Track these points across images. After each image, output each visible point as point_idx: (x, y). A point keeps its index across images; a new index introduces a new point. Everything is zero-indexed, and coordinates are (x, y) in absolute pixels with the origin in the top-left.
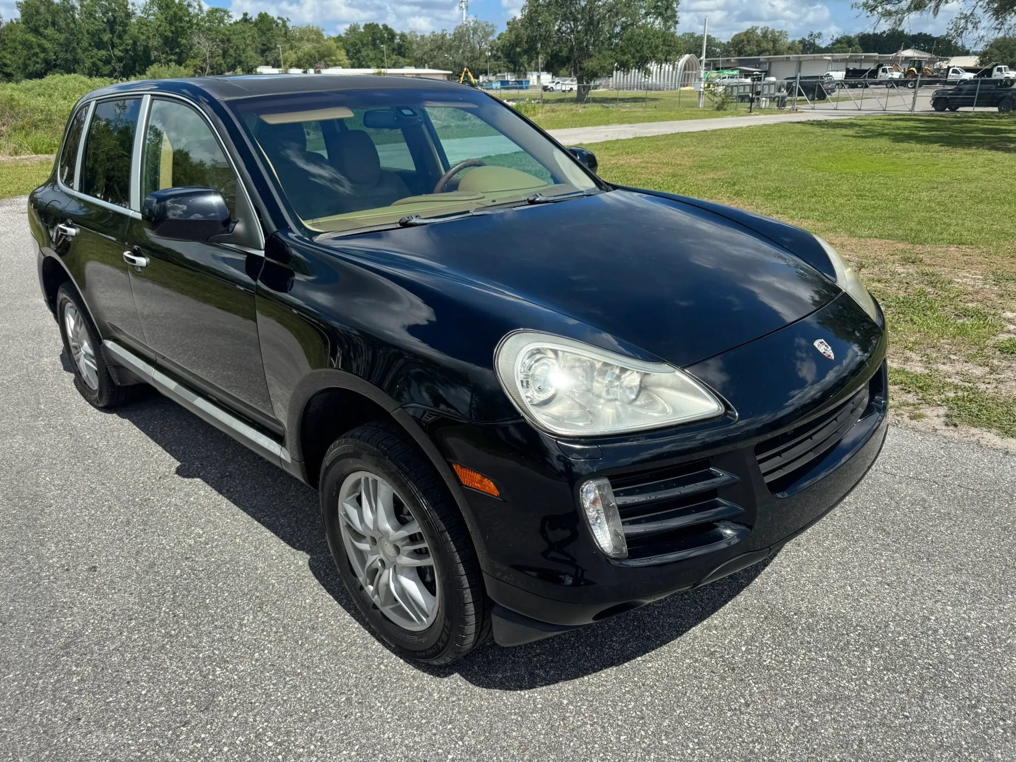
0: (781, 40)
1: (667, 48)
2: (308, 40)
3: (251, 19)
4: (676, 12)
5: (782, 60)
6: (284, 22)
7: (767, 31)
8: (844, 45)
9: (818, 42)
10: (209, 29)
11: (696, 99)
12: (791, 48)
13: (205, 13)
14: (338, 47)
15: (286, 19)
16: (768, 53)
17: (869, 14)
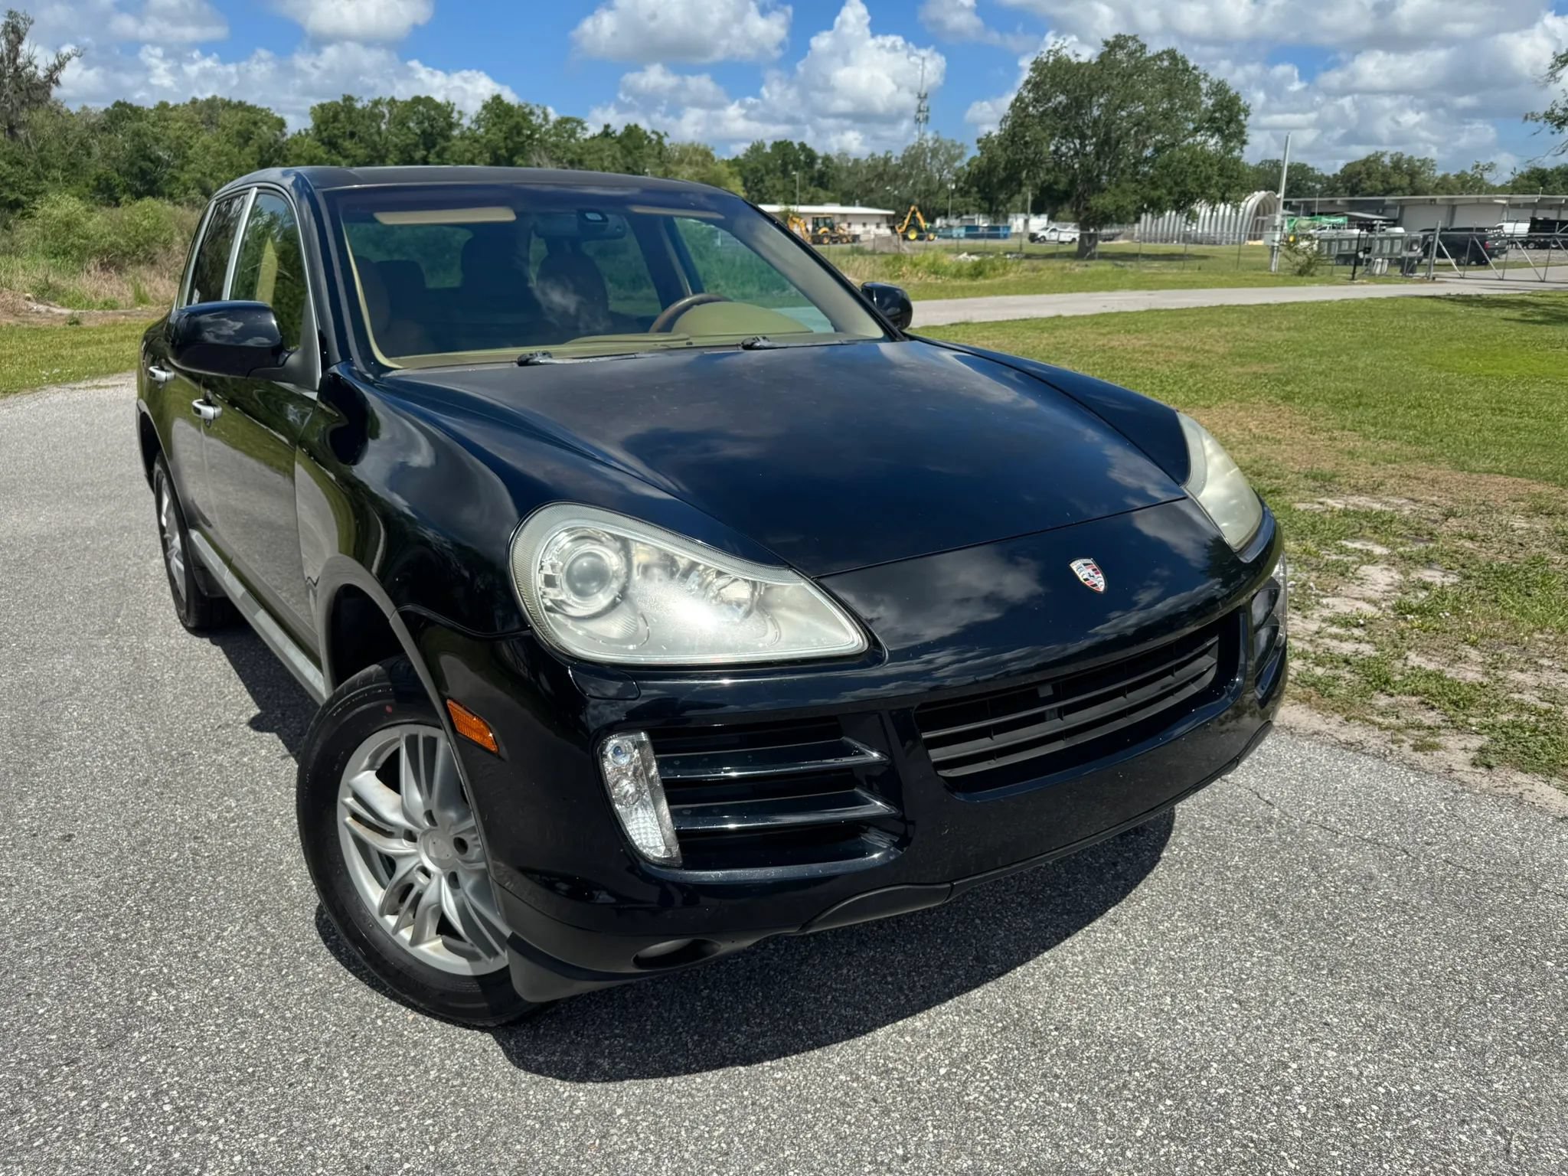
0: (1424, 172)
1: (1225, 181)
2: (690, 163)
3: (614, 132)
4: (1244, 127)
5: (1423, 203)
6: (660, 137)
7: (1399, 160)
8: (1533, 183)
9: (1487, 176)
10: (557, 146)
11: (1267, 259)
12: (1443, 185)
13: (551, 124)
14: (731, 174)
15: (662, 134)
16: (1400, 192)
17: (1554, 129)
